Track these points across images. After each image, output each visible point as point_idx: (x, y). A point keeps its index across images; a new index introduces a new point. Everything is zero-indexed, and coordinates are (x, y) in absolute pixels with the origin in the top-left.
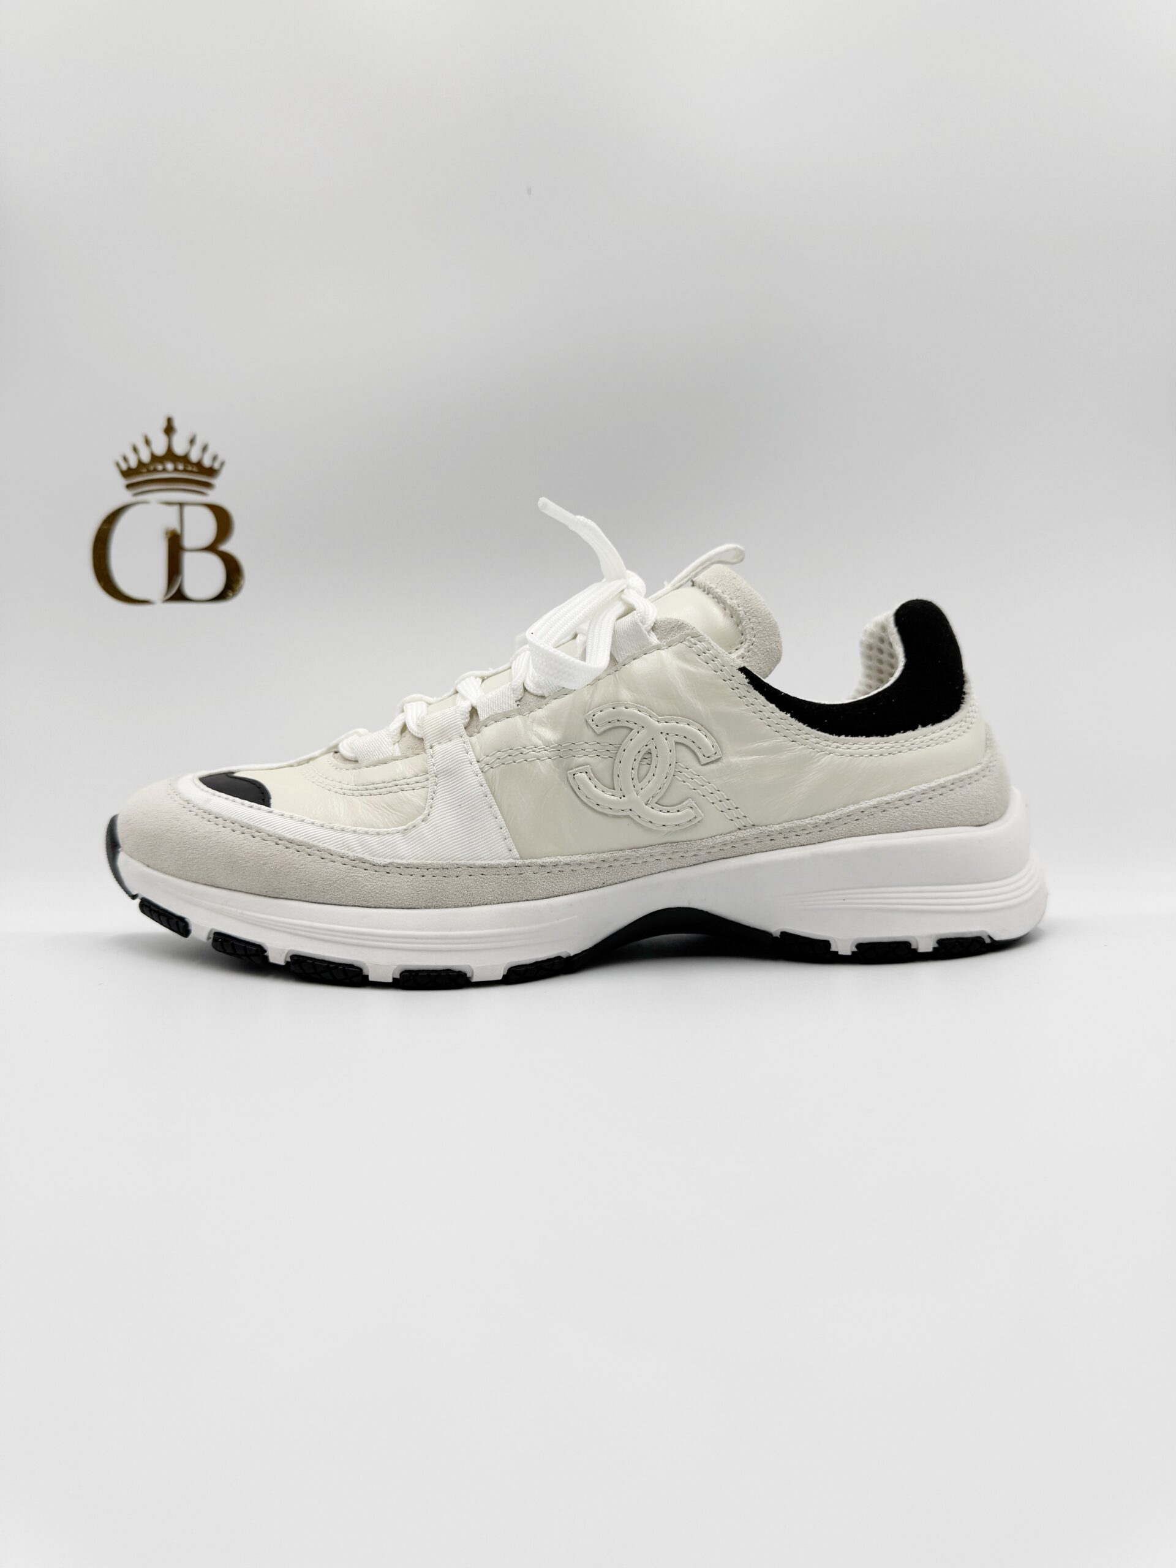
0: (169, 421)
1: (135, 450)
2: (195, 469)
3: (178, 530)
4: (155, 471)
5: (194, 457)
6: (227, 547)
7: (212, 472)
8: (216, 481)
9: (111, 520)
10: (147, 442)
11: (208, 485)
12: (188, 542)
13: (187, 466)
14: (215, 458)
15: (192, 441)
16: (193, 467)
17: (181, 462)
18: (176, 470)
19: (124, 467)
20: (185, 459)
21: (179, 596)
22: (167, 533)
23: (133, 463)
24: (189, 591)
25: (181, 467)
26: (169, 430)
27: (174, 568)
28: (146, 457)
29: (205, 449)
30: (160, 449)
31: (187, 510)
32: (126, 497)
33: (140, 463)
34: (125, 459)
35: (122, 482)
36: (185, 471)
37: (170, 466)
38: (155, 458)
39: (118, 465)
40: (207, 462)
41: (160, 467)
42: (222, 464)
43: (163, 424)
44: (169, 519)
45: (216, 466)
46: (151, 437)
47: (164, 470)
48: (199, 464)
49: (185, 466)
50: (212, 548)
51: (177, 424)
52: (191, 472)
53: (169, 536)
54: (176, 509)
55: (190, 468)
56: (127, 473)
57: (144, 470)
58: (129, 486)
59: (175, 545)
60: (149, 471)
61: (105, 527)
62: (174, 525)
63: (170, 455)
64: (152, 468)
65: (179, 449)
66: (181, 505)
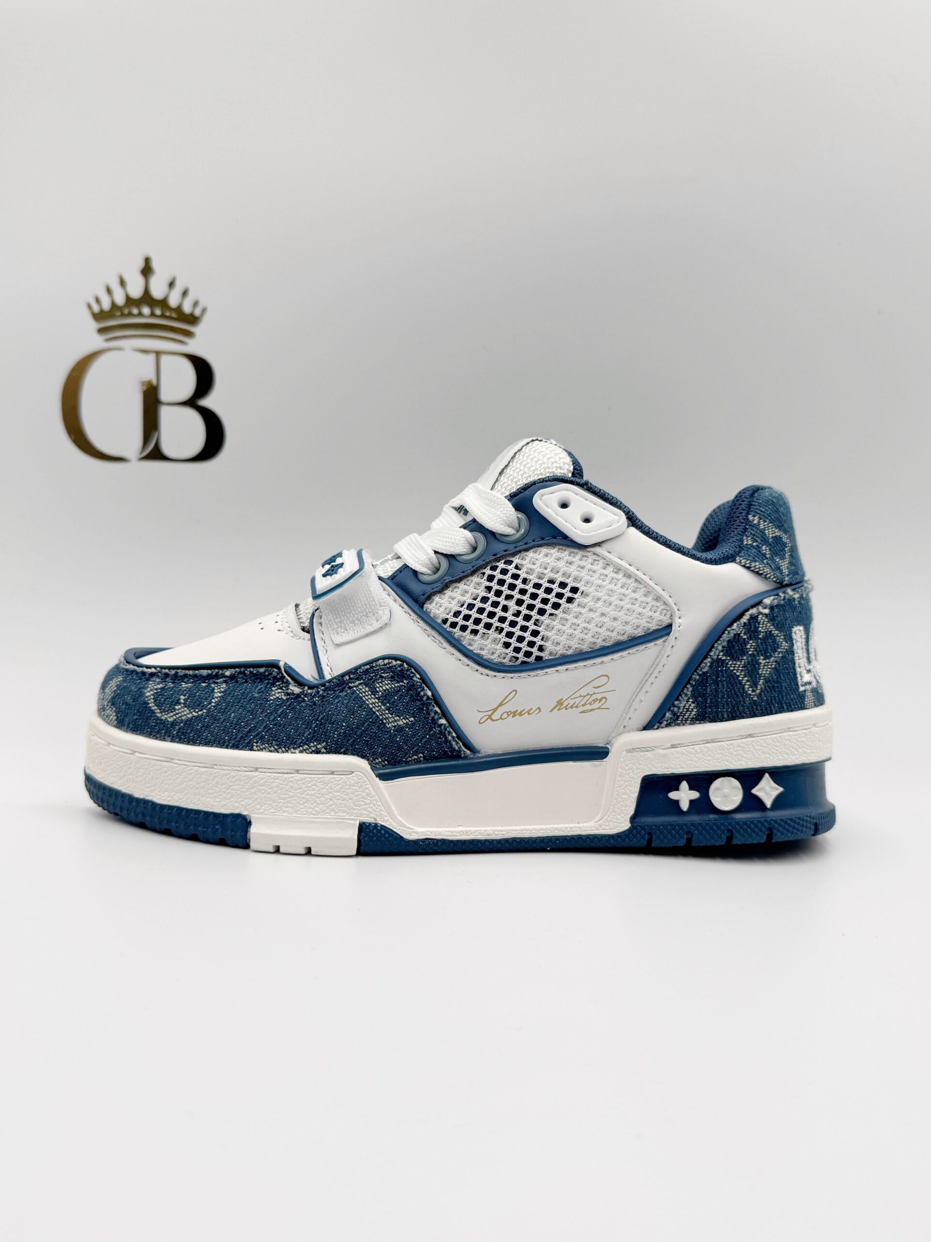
0: (147, 261)
1: (109, 291)
2: (174, 315)
3: (155, 382)
4: (130, 314)
5: (173, 302)
6: (206, 402)
7: (193, 320)
9: (82, 366)
10: (122, 283)
11: (189, 334)
12: (165, 395)
13: (166, 312)
14: (196, 304)
15: (171, 285)
16: (171, 313)
17: (159, 306)
18: (153, 315)
19: (96, 309)
20: (163, 303)
21: (156, 455)
22: (143, 383)
23: (106, 305)
24: (167, 449)
25: (158, 312)
26: (147, 270)
27: (151, 423)
28: (120, 300)
29: (185, 293)
30: (136, 290)
31: (164, 359)
32: (98, 342)
33: (114, 305)
34: (98, 300)
35: (93, 325)
36: (163, 316)
37: (146, 310)
38: (130, 301)
39: (89, 306)
40: (187, 308)
41: (135, 311)
42: (204, 311)
43: (141, 264)
44: (145, 368)
45: (197, 312)
46: (127, 278)
47: (140, 314)
48: (179, 309)
49: (162, 311)
50: (191, 403)
51: (155, 265)
52: (169, 318)
53: (145, 388)
54: (152, 358)
56: (99, 316)
57: (119, 314)
58: (101, 331)
59: (151, 398)
60: (123, 315)
61: (76, 374)
62: (151, 376)
63: (147, 298)
64: (126, 311)
65: (157, 292)
66: (158, 354)
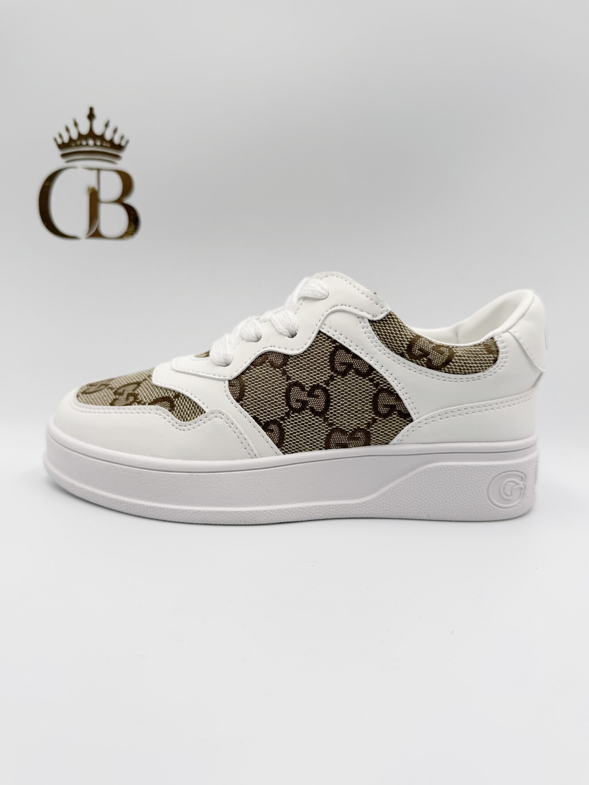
0: (91, 109)
1: (67, 130)
2: (108, 145)
3: (97, 188)
4: (81, 145)
5: (108, 137)
6: (130, 201)
7: (120, 147)
8: (124, 154)
9: (51, 179)
10: (76, 124)
11: (117, 157)
12: (104, 195)
14: (122, 138)
15: (107, 125)
16: (107, 144)
17: (99, 140)
18: (95, 145)
19: (60, 141)
20: (102, 137)
21: (96, 234)
22: (89, 190)
23: (66, 139)
24: (104, 230)
25: (98, 143)
26: (91, 116)
27: (94, 215)
28: (75, 136)
29: (115, 131)
30: (84, 130)
31: (103, 173)
32: (61, 163)
33: (71, 139)
34: (60, 136)
35: (58, 152)
36: (101, 146)
37: (91, 142)
38: (81, 136)
39: (55, 140)
40: (117, 141)
41: (84, 143)
42: (127, 142)
43: (87, 112)
44: (91, 179)
45: (123, 143)
46: (79, 121)
47: (87, 145)
48: (111, 142)
49: (102, 142)
50: (119, 201)
51: (96, 112)
52: (106, 147)
53: (90, 192)
54: (94, 173)
55: (105, 144)
56: (62, 146)
57: (74, 145)
58: (63, 156)
59: (94, 198)
60: (77, 146)
61: (47, 184)
62: (93, 183)
63: (91, 134)
64: (79, 143)
65: (98, 130)
66: (99, 170)
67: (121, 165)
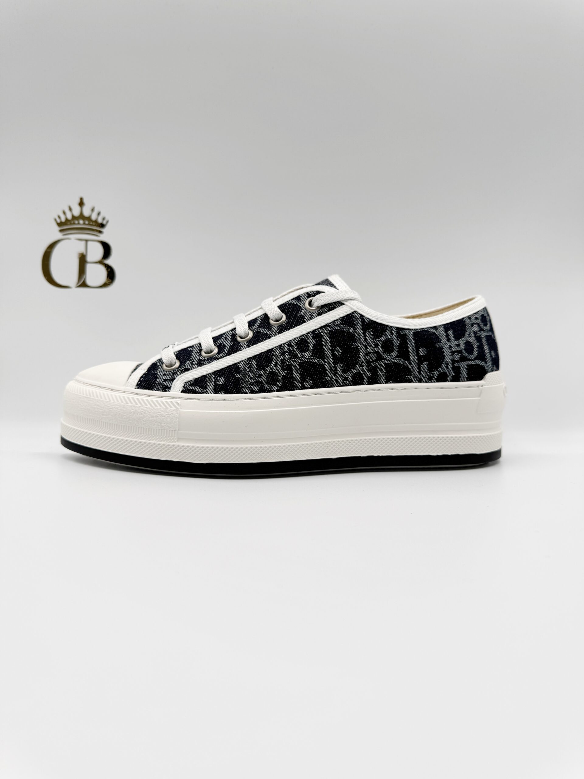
0: (81, 199)
1: (64, 213)
2: (94, 224)
3: (85, 253)
4: (74, 224)
5: (94, 217)
6: (108, 262)
7: (102, 226)
9: (52, 246)
10: (70, 209)
11: (100, 232)
12: (89, 258)
13: (90, 222)
14: (104, 219)
15: (93, 210)
16: (93, 223)
17: (87, 220)
18: (84, 224)
19: (59, 221)
20: (89, 219)
21: (84, 285)
22: (79, 255)
23: (63, 219)
24: (89, 282)
25: (87, 222)
26: (81, 204)
27: (82, 271)
28: (69, 217)
29: (99, 214)
30: (76, 212)
31: (89, 243)
32: (59, 236)
33: (67, 220)
34: (59, 217)
35: (57, 228)
36: (89, 224)
37: (81, 222)
38: (74, 218)
39: (55, 220)
40: (100, 220)
41: (76, 222)
42: (107, 222)
43: (78, 201)
44: (80, 247)
45: (104, 222)
46: (72, 207)
47: (79, 224)
48: (96, 221)
50: (101, 262)
51: (85, 201)
52: (92, 225)
53: (80, 256)
54: (83, 243)
55: (91, 223)
56: (60, 224)
57: (69, 223)
58: (61, 231)
59: (83, 260)
60: (71, 224)
61: (49, 250)
62: (82, 250)
63: (82, 216)
64: (72, 222)
65: (86, 213)
66: (87, 241)
67: (103, 237)
